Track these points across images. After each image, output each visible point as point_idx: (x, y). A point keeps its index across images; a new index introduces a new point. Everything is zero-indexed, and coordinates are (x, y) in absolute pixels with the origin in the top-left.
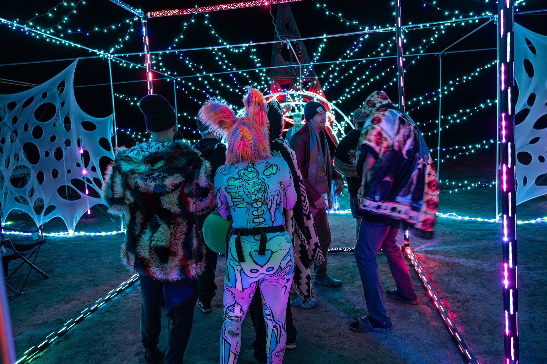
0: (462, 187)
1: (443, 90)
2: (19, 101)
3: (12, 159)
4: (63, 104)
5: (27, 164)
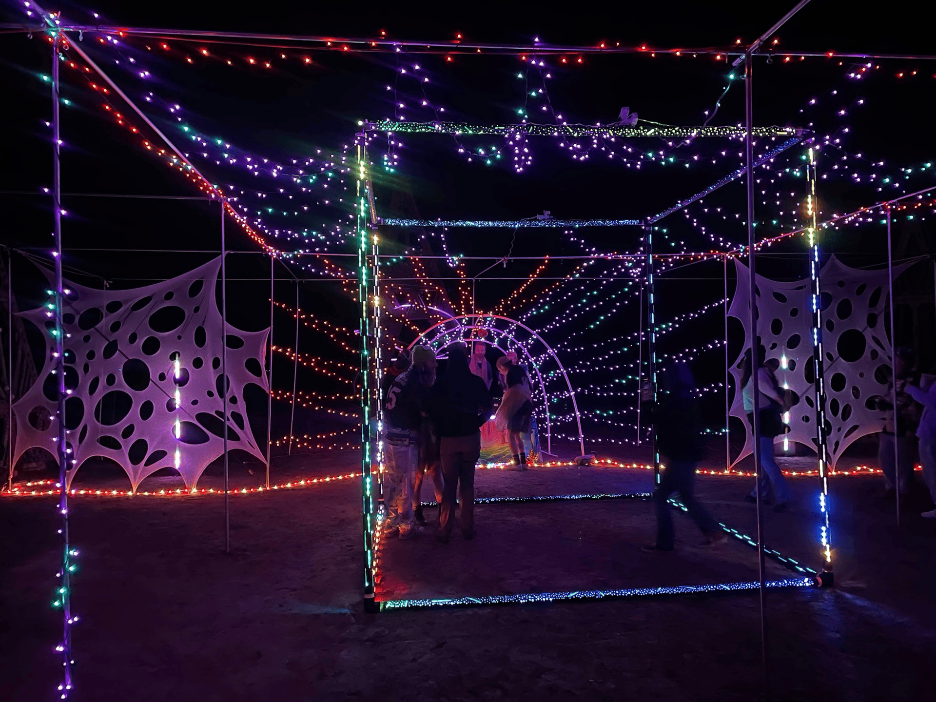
2: (126, 301)
3: (103, 381)
4: (197, 310)
5: (128, 390)
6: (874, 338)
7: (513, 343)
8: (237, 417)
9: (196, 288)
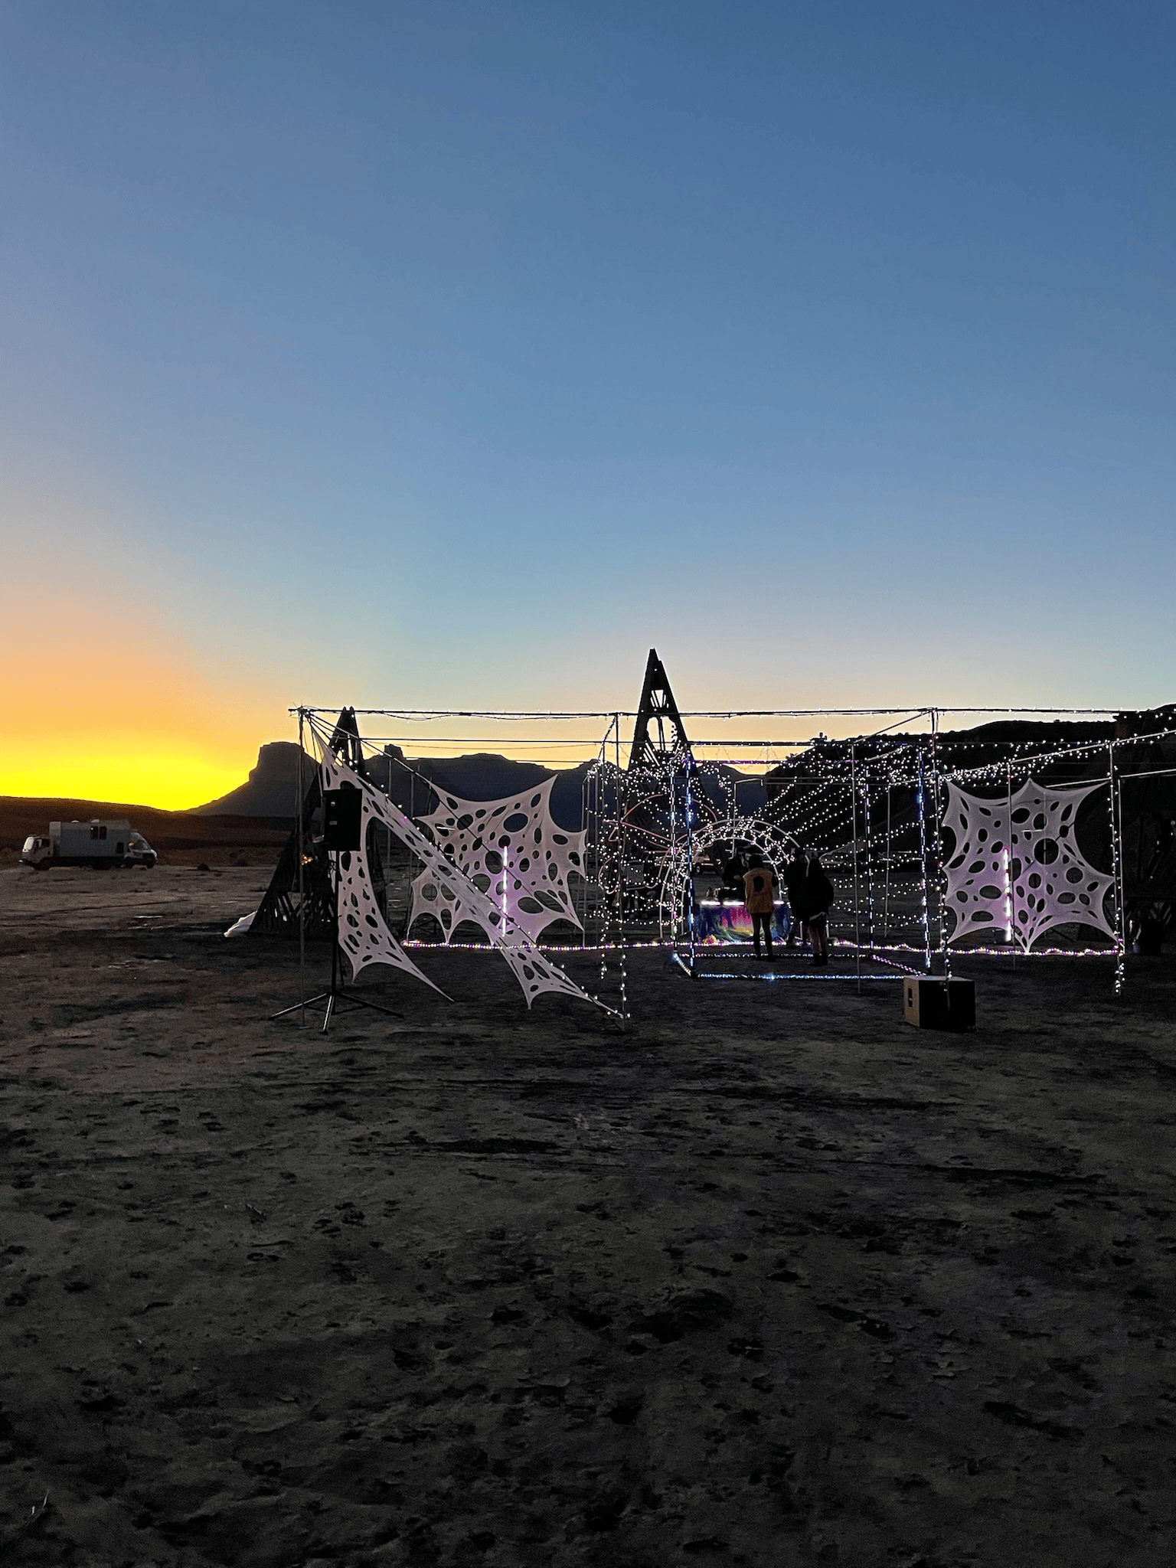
0: (912, 920)
1: (891, 834)
2: (490, 809)
3: (472, 866)
4: (536, 816)
5: (488, 873)
6: (1066, 846)
7: (769, 842)
8: (562, 895)
9: (536, 800)
